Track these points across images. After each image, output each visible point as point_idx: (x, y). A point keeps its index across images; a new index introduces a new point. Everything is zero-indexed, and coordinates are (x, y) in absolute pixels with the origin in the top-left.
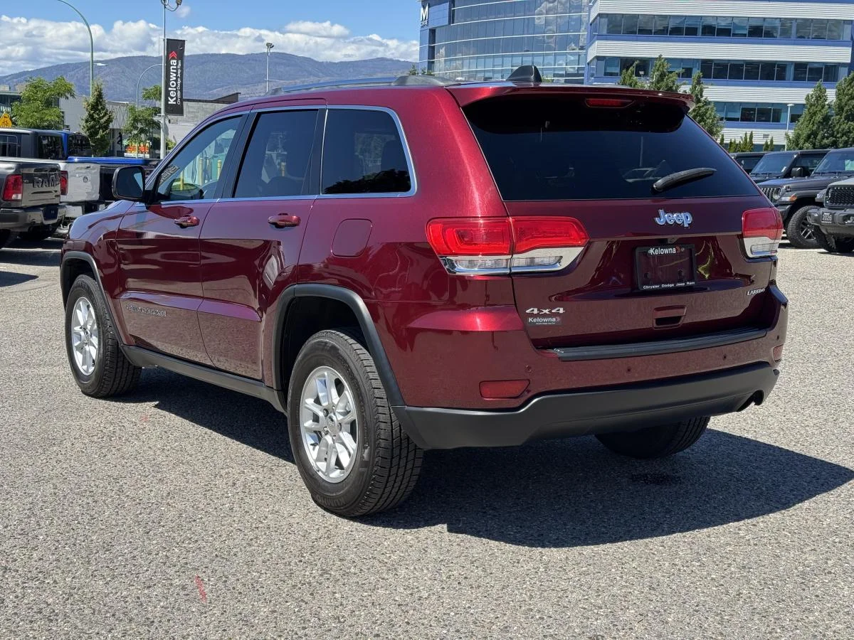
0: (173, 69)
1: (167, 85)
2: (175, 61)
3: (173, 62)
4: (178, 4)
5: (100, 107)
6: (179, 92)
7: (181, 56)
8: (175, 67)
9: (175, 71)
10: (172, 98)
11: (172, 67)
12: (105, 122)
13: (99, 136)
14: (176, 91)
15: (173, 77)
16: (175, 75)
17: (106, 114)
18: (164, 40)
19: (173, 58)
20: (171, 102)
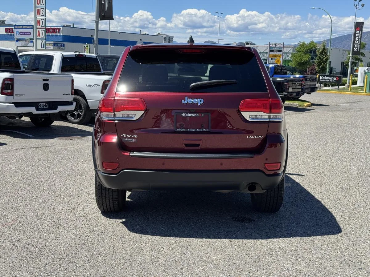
0: (357, 35)
1: (354, 42)
2: (359, 32)
3: (358, 32)
4: (362, 6)
5: (324, 54)
6: (359, 46)
7: (361, 30)
8: (358, 34)
9: (358, 36)
10: (355, 48)
11: (357, 34)
12: (325, 60)
13: (322, 66)
14: (358, 45)
15: (357, 38)
16: (358, 38)
17: (326, 56)
18: (355, 22)
19: (358, 30)
20: (355, 50)
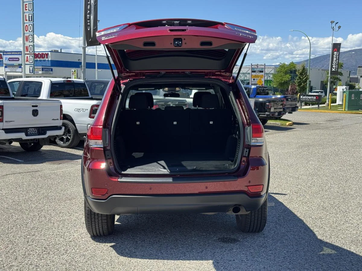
1: (332, 63)
2: (336, 52)
3: (335, 53)
4: (339, 28)
5: (303, 74)
7: (338, 50)
8: (336, 55)
10: (334, 68)
11: (334, 55)
12: (305, 80)
13: (302, 86)
14: (336, 65)
15: (335, 59)
16: (336, 58)
17: (305, 76)
18: (332, 44)
19: (335, 51)
20: (333, 70)
